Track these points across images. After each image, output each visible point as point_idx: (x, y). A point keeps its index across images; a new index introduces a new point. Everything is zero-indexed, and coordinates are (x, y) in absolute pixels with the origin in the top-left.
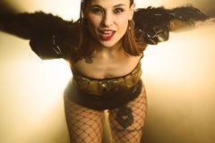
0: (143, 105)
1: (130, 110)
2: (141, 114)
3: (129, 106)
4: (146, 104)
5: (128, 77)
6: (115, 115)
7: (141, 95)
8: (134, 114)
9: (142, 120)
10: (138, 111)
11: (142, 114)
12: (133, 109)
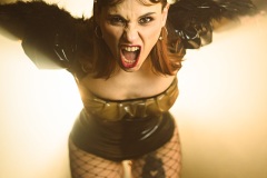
0: (177, 154)
1: (160, 163)
2: (174, 167)
3: (159, 156)
4: (180, 153)
5: (160, 98)
6: (140, 170)
7: (174, 139)
8: (165, 168)
9: (176, 174)
10: (171, 163)
11: (176, 166)
12: (165, 160)
